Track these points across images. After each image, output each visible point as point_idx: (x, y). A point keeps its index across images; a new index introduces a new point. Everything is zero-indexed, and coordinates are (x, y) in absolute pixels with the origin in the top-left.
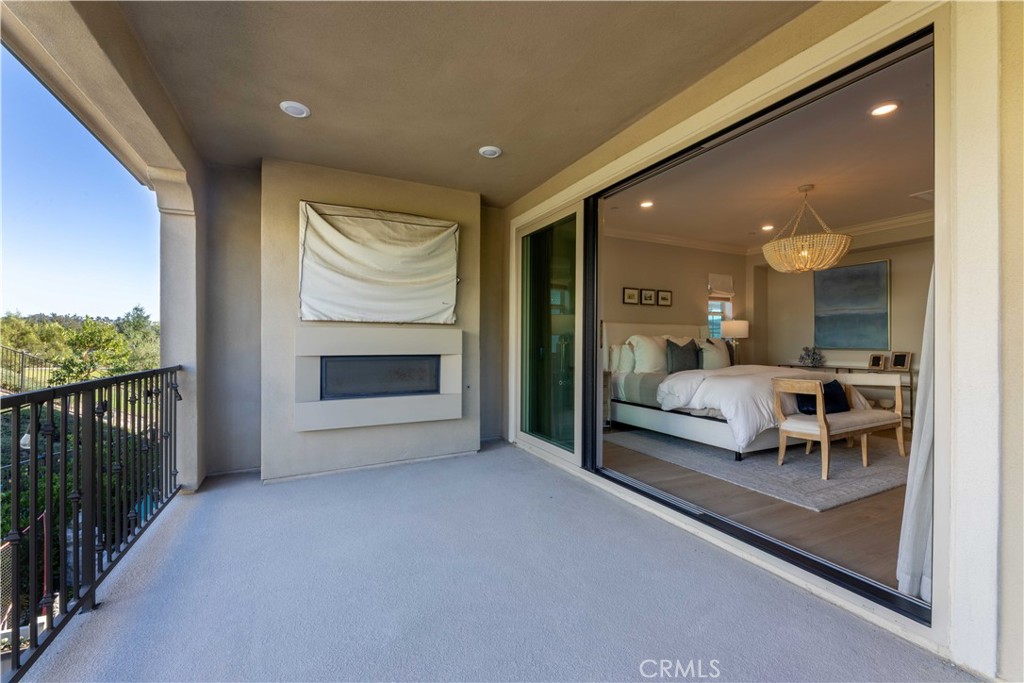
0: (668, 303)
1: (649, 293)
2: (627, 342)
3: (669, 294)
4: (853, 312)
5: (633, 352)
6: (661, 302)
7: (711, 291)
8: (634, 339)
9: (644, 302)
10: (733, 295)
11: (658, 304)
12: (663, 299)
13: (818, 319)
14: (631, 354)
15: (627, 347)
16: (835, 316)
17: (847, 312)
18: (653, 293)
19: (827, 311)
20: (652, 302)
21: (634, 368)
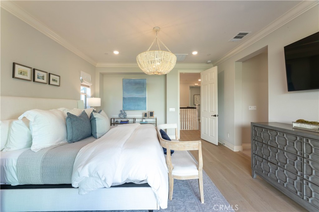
0: (57, 84)
1: (42, 74)
2: (21, 117)
3: (58, 77)
4: (136, 96)
5: (29, 127)
6: (52, 82)
7: (82, 81)
8: (30, 114)
9: (36, 79)
10: (91, 84)
11: (49, 84)
12: (54, 80)
13: (124, 99)
14: (26, 129)
15: (21, 122)
16: (130, 97)
17: (134, 96)
18: (45, 74)
19: (128, 95)
20: (45, 81)
21: (30, 144)
